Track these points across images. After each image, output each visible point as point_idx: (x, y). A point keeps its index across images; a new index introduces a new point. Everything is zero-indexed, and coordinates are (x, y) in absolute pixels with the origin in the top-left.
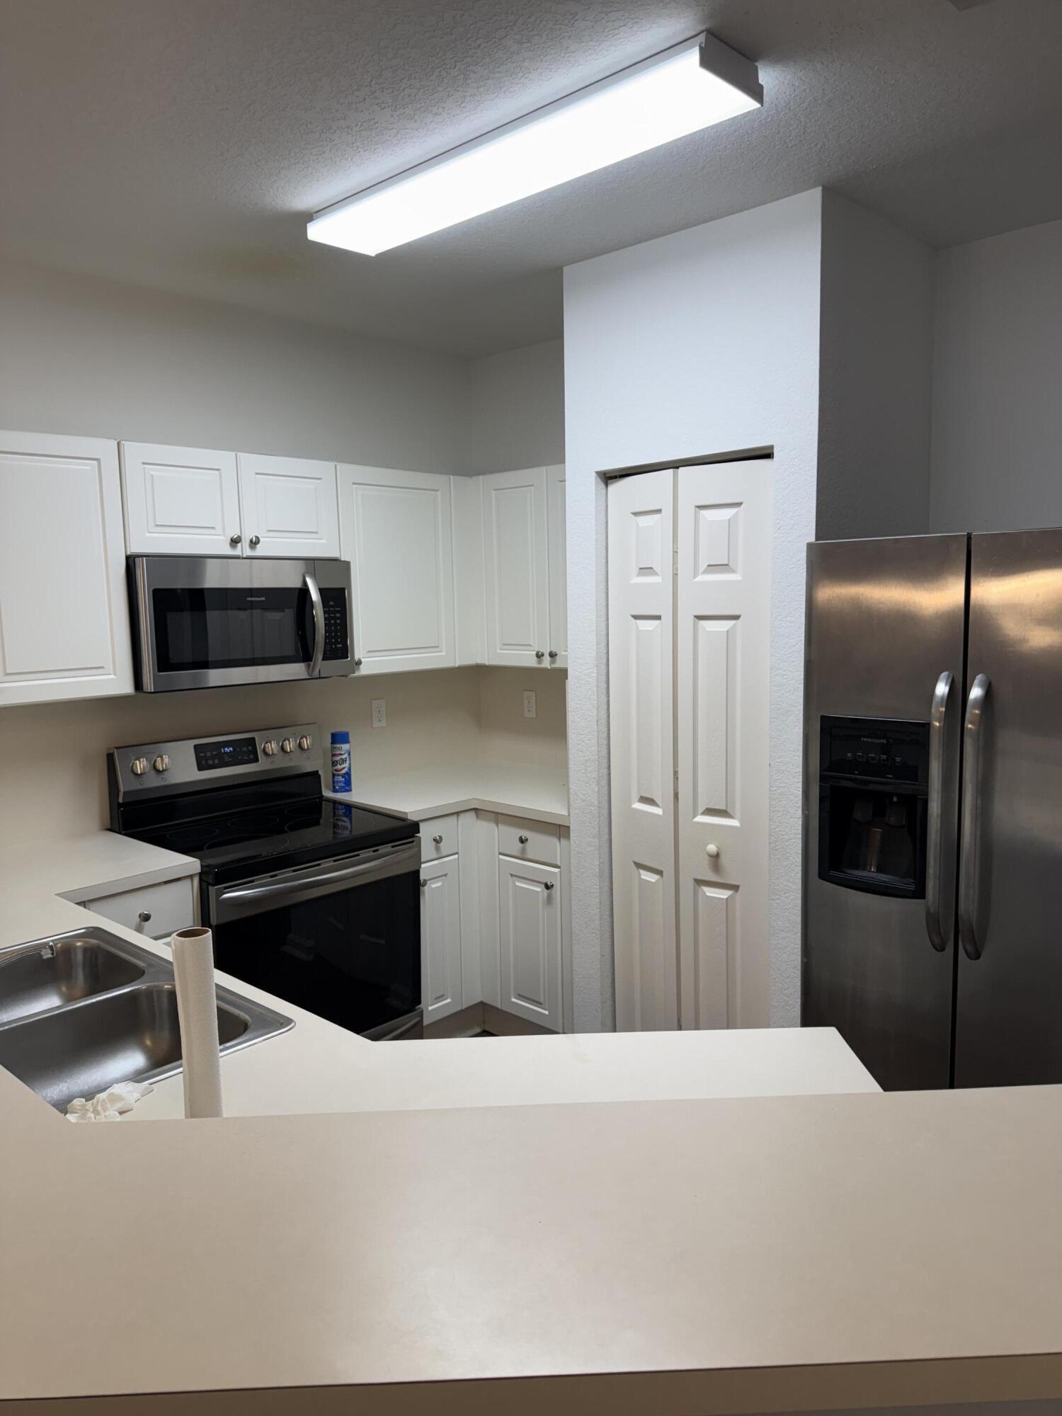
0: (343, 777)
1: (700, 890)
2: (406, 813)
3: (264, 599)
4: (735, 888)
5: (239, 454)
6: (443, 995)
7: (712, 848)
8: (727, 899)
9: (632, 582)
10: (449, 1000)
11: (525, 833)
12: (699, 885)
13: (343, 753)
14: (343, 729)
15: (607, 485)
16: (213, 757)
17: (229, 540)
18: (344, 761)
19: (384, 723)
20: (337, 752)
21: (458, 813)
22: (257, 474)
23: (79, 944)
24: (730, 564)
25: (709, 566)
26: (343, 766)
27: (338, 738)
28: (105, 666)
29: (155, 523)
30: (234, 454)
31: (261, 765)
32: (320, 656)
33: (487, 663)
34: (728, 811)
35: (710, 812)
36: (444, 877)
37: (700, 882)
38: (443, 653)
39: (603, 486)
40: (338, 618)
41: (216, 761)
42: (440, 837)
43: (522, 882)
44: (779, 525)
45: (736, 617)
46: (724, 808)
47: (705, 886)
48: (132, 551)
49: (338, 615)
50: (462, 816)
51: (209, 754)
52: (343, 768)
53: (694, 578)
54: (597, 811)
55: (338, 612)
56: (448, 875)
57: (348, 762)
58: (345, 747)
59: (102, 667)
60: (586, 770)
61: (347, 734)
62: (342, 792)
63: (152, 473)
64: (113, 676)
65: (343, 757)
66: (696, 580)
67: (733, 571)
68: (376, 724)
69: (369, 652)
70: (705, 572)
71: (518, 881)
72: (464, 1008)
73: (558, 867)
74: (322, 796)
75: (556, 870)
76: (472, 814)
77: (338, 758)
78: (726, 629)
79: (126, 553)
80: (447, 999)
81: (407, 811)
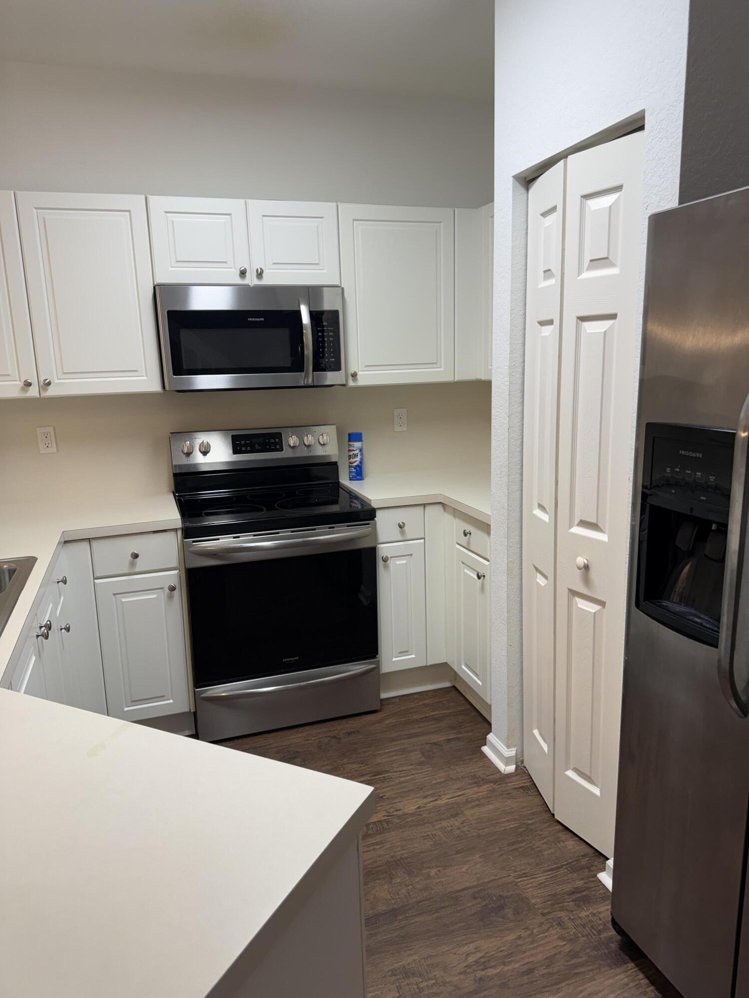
0: (355, 468)
1: (574, 600)
2: (370, 500)
3: (263, 319)
4: (602, 604)
5: (248, 200)
6: (408, 651)
7: (581, 561)
8: (595, 613)
9: (540, 286)
10: (413, 656)
11: (469, 528)
12: (573, 596)
13: (355, 449)
14: (359, 431)
15: (527, 189)
16: (246, 445)
17: (238, 272)
18: (356, 456)
19: (404, 428)
20: (351, 449)
21: (424, 505)
22: (264, 216)
23: (5, 566)
24: (610, 258)
25: (591, 261)
26: (354, 460)
27: (355, 437)
28: (138, 370)
29: (176, 259)
30: (243, 201)
31: (286, 453)
32: (311, 368)
33: (483, 379)
34: (599, 525)
35: (584, 524)
36: (409, 557)
37: (573, 593)
38: (442, 369)
39: (523, 191)
40: (332, 336)
41: (249, 448)
42: (403, 523)
43: (469, 570)
44: (647, 204)
45: (613, 317)
46: (595, 522)
47: (578, 597)
48: (158, 282)
49: (331, 334)
50: (428, 508)
51: (243, 442)
52: (356, 461)
53: (579, 276)
54: (507, 513)
55: (331, 331)
56: (413, 556)
57: (359, 457)
58: (357, 445)
59: (136, 371)
60: (501, 475)
61: (361, 434)
62: (355, 480)
63: (173, 219)
64: (145, 378)
65: (355, 452)
66: (580, 277)
67: (612, 265)
68: (397, 429)
69: (366, 366)
70: (589, 269)
71: (467, 569)
72: (428, 665)
73: (488, 560)
74: (339, 482)
75: (487, 563)
76: (440, 507)
77: (351, 453)
78: (604, 330)
79: (154, 283)
80: (412, 654)
81: (371, 499)
